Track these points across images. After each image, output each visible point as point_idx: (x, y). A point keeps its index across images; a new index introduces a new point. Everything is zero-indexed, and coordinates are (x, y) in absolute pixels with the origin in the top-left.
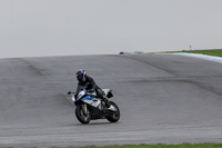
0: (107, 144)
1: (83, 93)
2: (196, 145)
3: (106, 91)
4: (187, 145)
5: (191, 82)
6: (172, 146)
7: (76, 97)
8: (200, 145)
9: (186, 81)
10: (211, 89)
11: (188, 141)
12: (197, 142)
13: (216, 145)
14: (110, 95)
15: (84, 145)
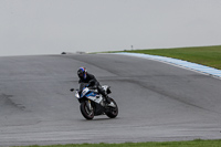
0: (49, 144)
1: (87, 90)
2: (138, 144)
3: (105, 88)
4: (130, 144)
5: (133, 82)
6: (115, 145)
7: (80, 94)
8: (143, 144)
9: (129, 81)
10: (153, 88)
11: (131, 140)
12: (140, 141)
13: (158, 144)
14: (109, 91)
15: (28, 144)
